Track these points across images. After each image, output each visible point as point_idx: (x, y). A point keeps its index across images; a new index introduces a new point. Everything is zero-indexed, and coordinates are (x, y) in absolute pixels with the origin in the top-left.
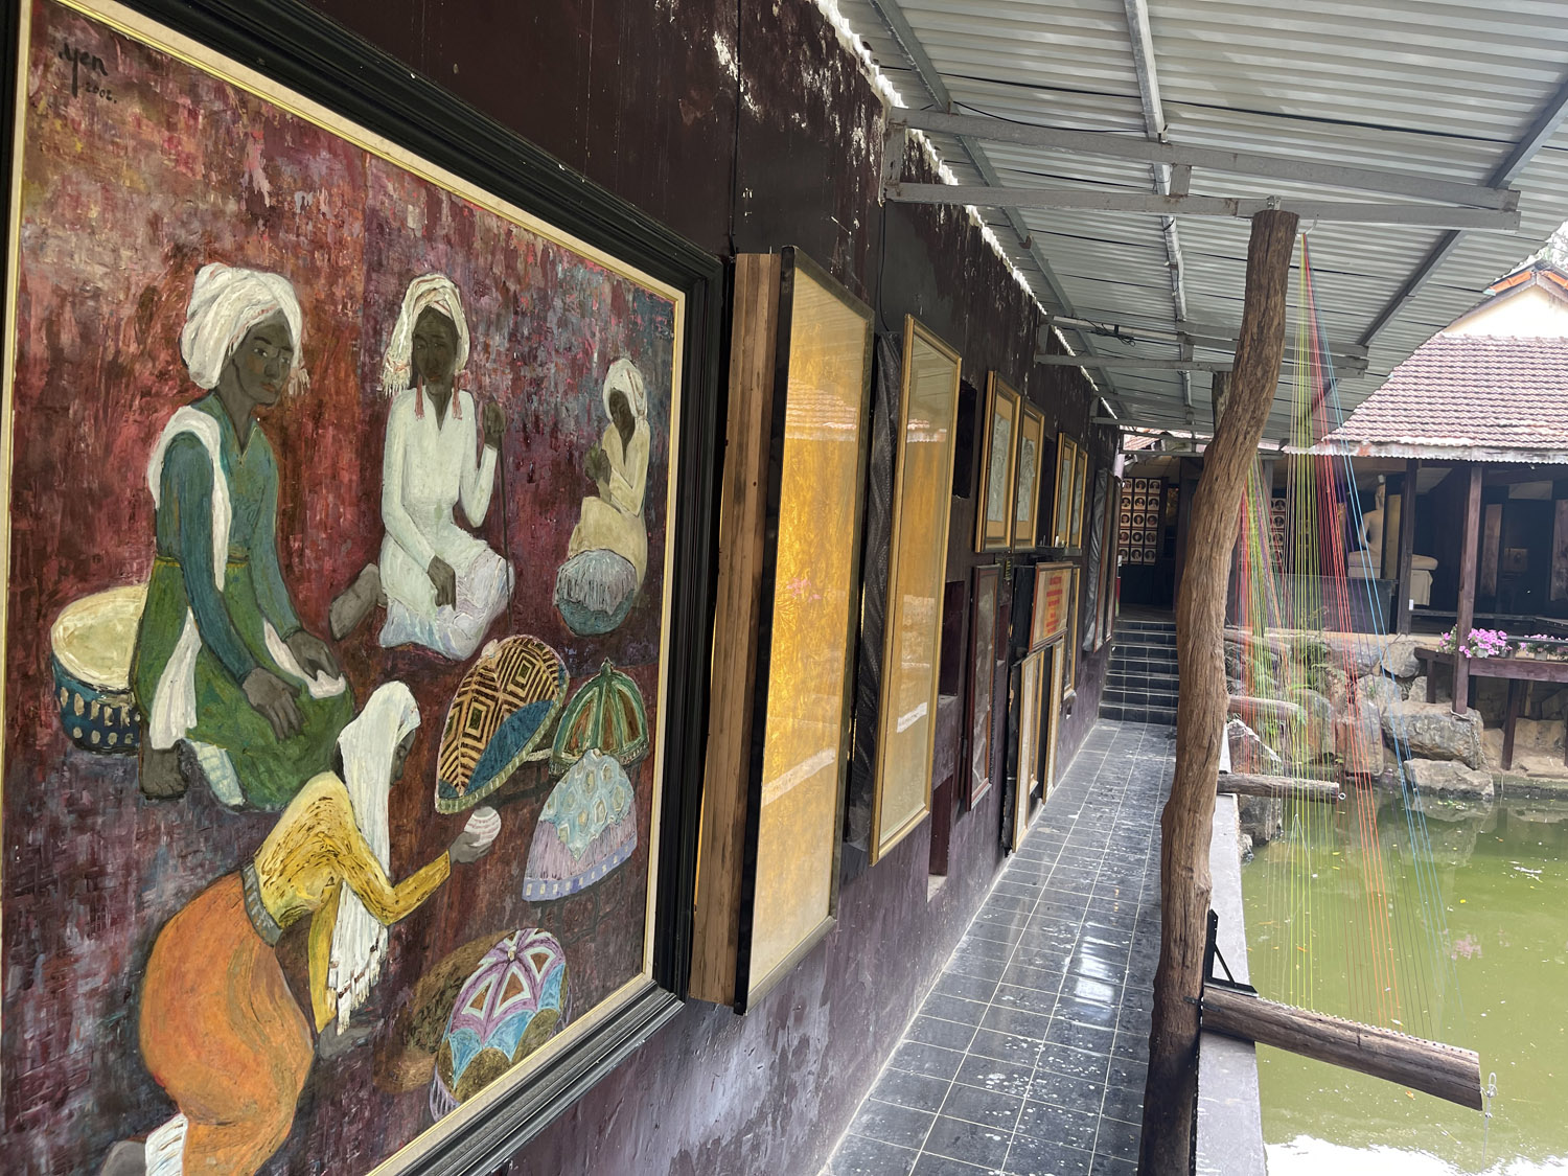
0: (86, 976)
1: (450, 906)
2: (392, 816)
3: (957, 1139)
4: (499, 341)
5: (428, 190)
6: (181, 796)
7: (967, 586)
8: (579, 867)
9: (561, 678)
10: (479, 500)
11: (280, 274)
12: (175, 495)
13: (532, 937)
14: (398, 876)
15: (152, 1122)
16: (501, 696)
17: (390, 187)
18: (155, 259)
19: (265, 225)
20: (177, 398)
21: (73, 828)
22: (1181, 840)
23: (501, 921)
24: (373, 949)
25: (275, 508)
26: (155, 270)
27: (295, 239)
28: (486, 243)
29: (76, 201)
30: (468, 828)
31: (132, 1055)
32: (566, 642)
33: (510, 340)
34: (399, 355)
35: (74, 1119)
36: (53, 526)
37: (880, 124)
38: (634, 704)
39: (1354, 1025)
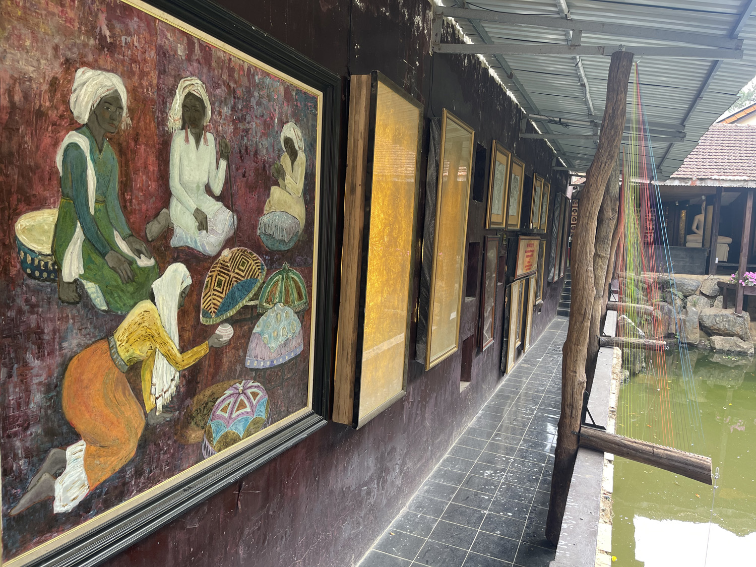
0: (37, 376)
1: (209, 366)
2: (179, 323)
3: (468, 498)
4: (226, 111)
5: (188, 38)
6: (78, 303)
7: (481, 245)
8: (273, 356)
9: (262, 269)
10: (218, 184)
11: (116, 73)
12: (69, 170)
13: (251, 384)
14: (183, 349)
15: (69, 442)
16: (232, 274)
17: (169, 35)
18: (57, 65)
19: (107, 51)
20: (69, 127)
21: (28, 312)
22: (571, 358)
23: (235, 375)
24: (172, 380)
25: (117, 180)
26: (57, 70)
27: (122, 57)
28: (218, 64)
29: (19, 37)
30: (217, 332)
31: (58, 412)
32: (264, 253)
33: (232, 110)
34: (176, 114)
35: (33, 436)
36: (14, 180)
37: (430, 14)
38: (300, 285)
39: (652, 444)
